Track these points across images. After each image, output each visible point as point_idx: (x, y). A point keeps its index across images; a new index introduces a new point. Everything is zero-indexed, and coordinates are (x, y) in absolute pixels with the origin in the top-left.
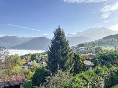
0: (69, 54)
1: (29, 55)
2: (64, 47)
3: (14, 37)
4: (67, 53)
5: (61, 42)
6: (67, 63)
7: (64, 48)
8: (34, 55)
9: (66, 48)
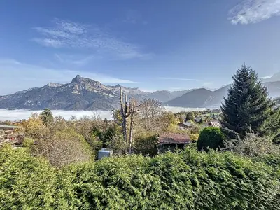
0: (269, 110)
1: (183, 113)
2: (256, 99)
3: (166, 92)
4: (263, 109)
5: (249, 90)
6: (264, 126)
7: (256, 102)
8: (190, 113)
9: (263, 100)
